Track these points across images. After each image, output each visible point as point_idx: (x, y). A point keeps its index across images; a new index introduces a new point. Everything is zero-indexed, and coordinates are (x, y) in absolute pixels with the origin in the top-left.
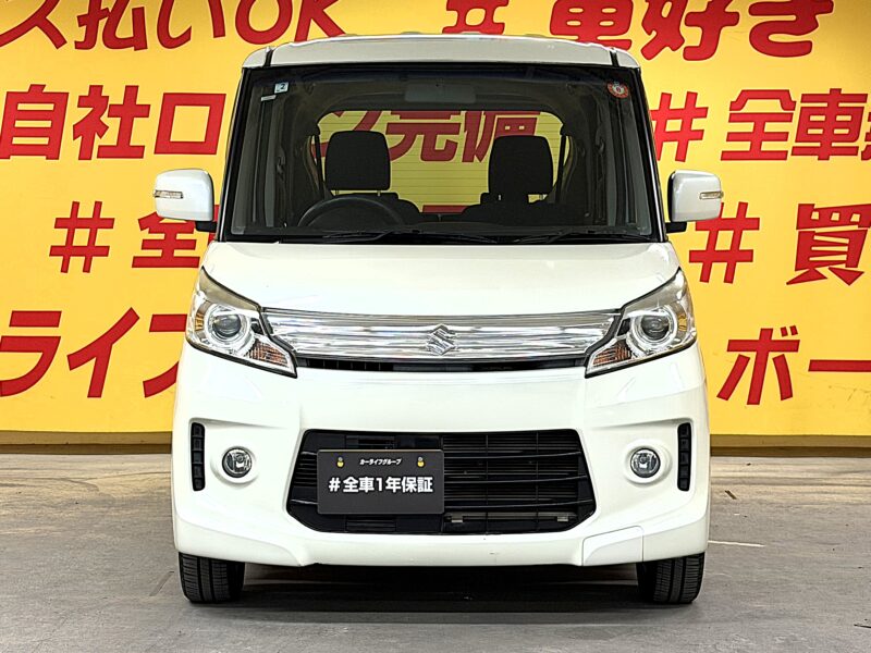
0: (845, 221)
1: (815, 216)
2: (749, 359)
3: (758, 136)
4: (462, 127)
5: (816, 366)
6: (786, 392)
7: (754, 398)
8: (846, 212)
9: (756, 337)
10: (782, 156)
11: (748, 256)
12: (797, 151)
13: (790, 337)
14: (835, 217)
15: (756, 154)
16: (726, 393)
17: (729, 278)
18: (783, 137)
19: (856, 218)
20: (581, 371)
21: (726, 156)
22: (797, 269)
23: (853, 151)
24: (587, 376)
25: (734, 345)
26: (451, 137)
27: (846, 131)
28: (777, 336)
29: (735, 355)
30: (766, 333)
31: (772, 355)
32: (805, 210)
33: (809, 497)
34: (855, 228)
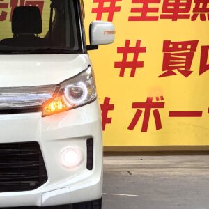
0: (184, 48)
1: (171, 46)
2: (141, 111)
3: (145, 10)
4: (9, 5)
5: (172, 114)
6: (159, 126)
7: (144, 129)
8: (185, 44)
9: (145, 101)
10: (155, 19)
11: (141, 64)
12: (162, 17)
13: (160, 101)
14: (180, 46)
15: (144, 18)
16: (131, 127)
17: (133, 74)
18: (156, 10)
19: (189, 47)
20: (39, 114)
21: (131, 19)
22: (163, 70)
23: (187, 17)
24: (43, 116)
25: (135, 105)
26: (5, 10)
27: (184, 7)
28: (154, 101)
29: (135, 110)
30: (149, 99)
31: (152, 109)
32: (166, 43)
33: (165, 173)
34: (189, 51)
